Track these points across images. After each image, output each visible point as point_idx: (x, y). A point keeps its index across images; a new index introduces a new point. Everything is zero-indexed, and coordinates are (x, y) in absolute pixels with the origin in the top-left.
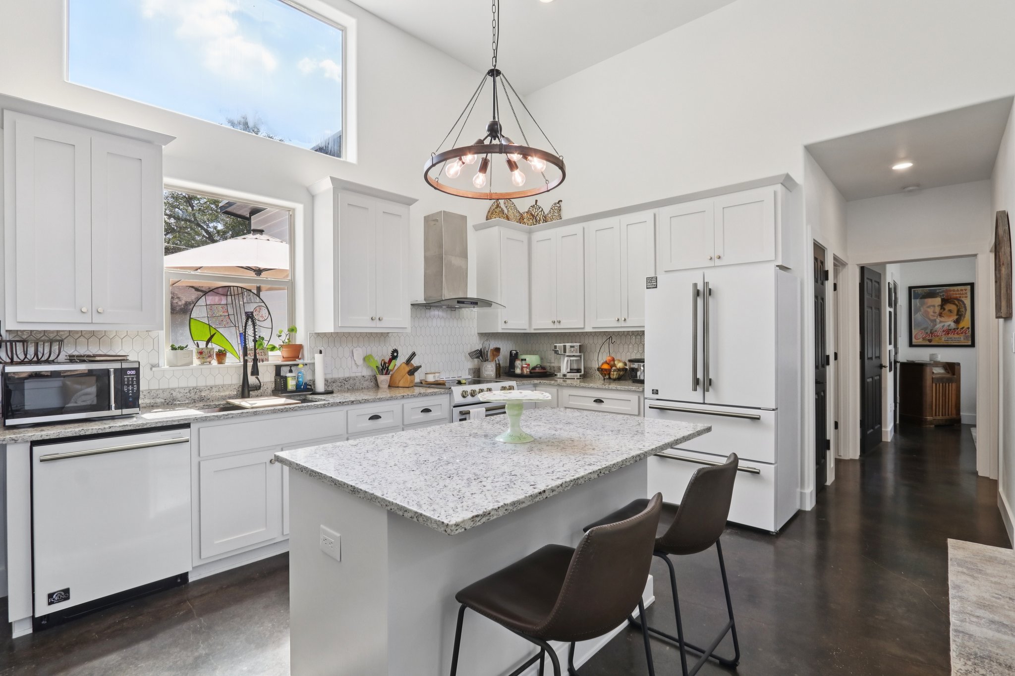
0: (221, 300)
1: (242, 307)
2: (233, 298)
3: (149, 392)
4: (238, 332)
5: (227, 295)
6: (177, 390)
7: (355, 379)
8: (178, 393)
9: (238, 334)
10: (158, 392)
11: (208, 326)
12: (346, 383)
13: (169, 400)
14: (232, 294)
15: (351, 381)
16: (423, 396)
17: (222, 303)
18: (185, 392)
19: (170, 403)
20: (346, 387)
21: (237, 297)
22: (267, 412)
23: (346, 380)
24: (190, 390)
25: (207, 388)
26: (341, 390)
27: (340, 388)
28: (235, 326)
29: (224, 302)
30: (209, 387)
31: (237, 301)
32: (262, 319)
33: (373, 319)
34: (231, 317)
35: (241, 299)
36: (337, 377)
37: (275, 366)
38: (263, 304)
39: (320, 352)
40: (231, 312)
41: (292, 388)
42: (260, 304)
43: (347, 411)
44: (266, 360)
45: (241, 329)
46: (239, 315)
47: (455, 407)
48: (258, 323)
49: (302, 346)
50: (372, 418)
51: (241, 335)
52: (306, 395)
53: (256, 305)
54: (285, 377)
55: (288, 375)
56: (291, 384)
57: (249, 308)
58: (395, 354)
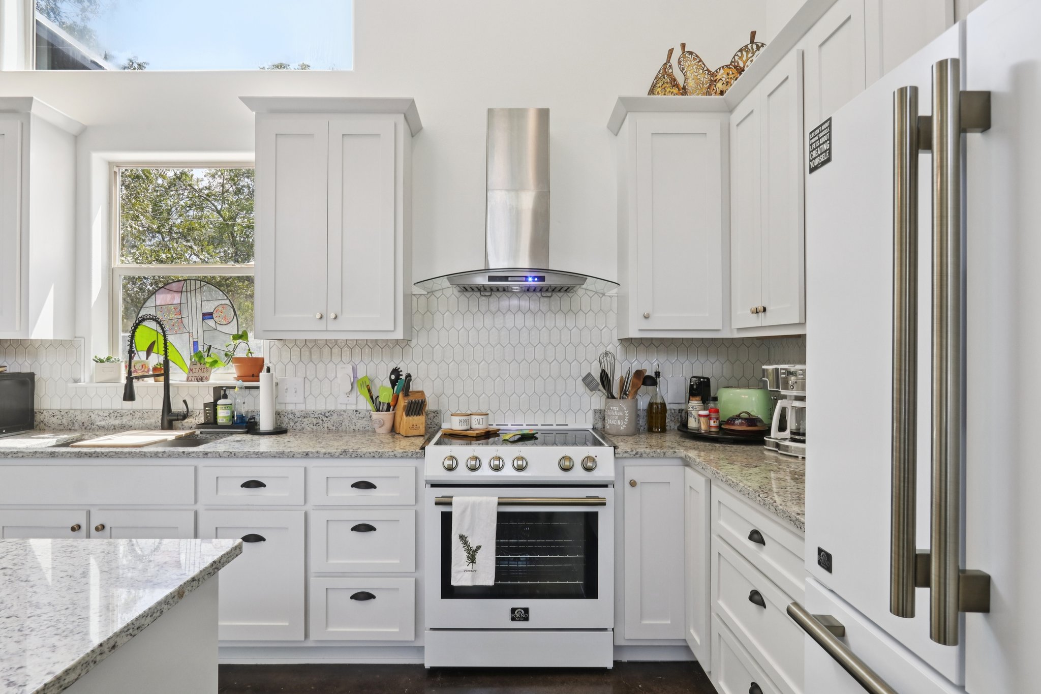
0: (173, 298)
1: (199, 306)
2: (189, 295)
3: (67, 413)
4: (191, 340)
5: (182, 292)
6: (96, 412)
7: (341, 415)
8: (97, 417)
9: (192, 343)
10: (76, 413)
11: (156, 333)
12: (325, 419)
13: (88, 424)
14: (189, 289)
15: (335, 417)
16: (351, 456)
17: (175, 302)
18: (105, 415)
19: (88, 428)
20: (326, 427)
21: (193, 293)
22: (69, 455)
23: (327, 415)
24: (110, 413)
25: (129, 413)
26: (317, 431)
28: (189, 332)
29: (177, 301)
30: (131, 412)
31: (193, 299)
32: (224, 322)
33: (321, 317)
34: (185, 321)
35: (199, 296)
36: (313, 408)
37: (214, 388)
38: (227, 302)
39: (268, 370)
40: (185, 314)
41: (224, 421)
42: (223, 302)
43: (196, 468)
44: (207, 379)
45: (195, 337)
46: (194, 317)
47: (433, 486)
48: (219, 328)
49: (262, 360)
50: (247, 485)
51: (196, 344)
52: (232, 433)
53: (217, 303)
54: (214, 405)
55: (219, 402)
56: (223, 415)
57: (208, 308)
58: (393, 377)
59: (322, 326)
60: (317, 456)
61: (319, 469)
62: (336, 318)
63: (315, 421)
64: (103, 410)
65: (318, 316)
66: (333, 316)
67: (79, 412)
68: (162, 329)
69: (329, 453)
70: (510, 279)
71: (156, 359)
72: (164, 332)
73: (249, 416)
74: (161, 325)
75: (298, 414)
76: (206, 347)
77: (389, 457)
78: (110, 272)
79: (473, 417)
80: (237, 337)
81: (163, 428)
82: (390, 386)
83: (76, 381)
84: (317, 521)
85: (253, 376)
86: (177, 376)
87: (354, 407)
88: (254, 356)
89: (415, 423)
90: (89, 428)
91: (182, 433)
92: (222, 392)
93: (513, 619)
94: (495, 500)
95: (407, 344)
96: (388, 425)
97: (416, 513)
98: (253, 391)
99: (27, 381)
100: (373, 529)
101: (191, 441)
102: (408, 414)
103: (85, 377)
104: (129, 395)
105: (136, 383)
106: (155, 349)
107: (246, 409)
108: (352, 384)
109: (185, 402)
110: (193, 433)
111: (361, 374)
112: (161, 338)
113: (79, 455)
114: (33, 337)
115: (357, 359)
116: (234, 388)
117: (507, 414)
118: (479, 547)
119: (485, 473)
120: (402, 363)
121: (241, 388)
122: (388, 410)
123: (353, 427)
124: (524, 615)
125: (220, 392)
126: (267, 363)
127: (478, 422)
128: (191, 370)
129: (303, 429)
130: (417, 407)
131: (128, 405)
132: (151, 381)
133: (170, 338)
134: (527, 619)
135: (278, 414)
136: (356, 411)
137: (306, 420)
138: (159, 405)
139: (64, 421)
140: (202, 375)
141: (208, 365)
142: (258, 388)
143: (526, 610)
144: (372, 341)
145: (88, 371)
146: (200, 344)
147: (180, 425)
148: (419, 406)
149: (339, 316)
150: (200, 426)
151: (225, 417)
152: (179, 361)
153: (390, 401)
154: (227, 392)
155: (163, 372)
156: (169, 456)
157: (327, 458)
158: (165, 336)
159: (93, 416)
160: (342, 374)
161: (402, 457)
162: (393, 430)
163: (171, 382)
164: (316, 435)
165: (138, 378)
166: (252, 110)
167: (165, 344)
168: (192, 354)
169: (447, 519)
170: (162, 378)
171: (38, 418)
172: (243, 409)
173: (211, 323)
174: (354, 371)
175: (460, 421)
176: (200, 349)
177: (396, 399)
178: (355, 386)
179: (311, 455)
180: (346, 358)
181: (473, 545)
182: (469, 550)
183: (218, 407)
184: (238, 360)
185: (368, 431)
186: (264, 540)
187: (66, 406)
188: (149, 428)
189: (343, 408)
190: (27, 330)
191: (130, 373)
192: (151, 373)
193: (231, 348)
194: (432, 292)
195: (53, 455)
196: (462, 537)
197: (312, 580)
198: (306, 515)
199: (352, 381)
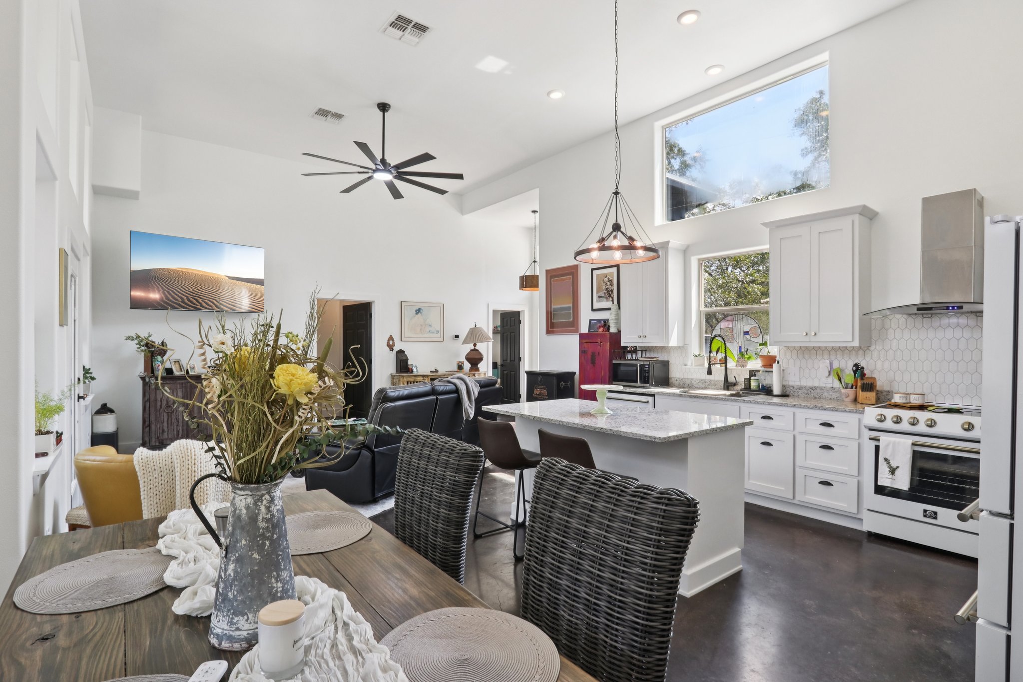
0: (729, 324)
1: (742, 328)
2: (737, 322)
4: (738, 346)
5: (733, 321)
6: (694, 380)
7: (822, 389)
11: (721, 343)
12: (812, 391)
13: (690, 385)
14: (736, 319)
15: (818, 391)
16: (819, 409)
20: (812, 395)
21: (739, 321)
22: (687, 396)
23: (813, 388)
24: (701, 380)
25: (709, 380)
26: (807, 397)
27: (806, 395)
28: (737, 342)
29: (731, 326)
31: (739, 324)
32: (755, 336)
33: (807, 334)
34: (735, 336)
35: (742, 323)
36: (805, 385)
37: (750, 371)
38: (757, 325)
39: (778, 362)
40: (735, 332)
41: (754, 388)
42: (754, 325)
43: (740, 407)
44: (746, 366)
45: (740, 344)
46: (740, 335)
47: (870, 429)
48: (752, 339)
49: (776, 357)
50: (764, 417)
51: (740, 348)
52: (758, 394)
53: (751, 326)
54: (749, 379)
55: (752, 378)
56: (753, 385)
57: (746, 329)
58: (854, 368)
59: (807, 339)
60: (800, 407)
61: (801, 414)
62: (815, 334)
63: (806, 392)
64: (698, 379)
65: (805, 334)
66: (813, 334)
67: (687, 380)
68: (724, 340)
69: (807, 406)
70: (933, 309)
71: (721, 356)
72: (725, 342)
73: (768, 386)
74: (723, 339)
75: (795, 387)
76: (745, 350)
77: (842, 411)
78: (699, 312)
79: (912, 396)
80: (761, 344)
81: (724, 389)
82: (852, 373)
83: (686, 365)
84: (800, 440)
85: (770, 365)
86: (731, 364)
87: (831, 386)
88: (771, 354)
89: (868, 396)
90: (691, 387)
91: (734, 392)
92: (754, 373)
93: (925, 516)
94: (910, 442)
95: (868, 349)
96: (852, 396)
97: (859, 444)
98: (770, 374)
99: (666, 364)
100: (833, 449)
101: (737, 395)
102: (863, 391)
103: (689, 363)
104: (710, 372)
105: (713, 367)
106: (720, 351)
107: (766, 383)
108: (829, 372)
109: (735, 377)
110: (739, 393)
111: (835, 366)
112: (723, 345)
113: (691, 397)
114: (670, 345)
115: (833, 358)
116: (759, 371)
117: (946, 397)
118: (898, 467)
119: (905, 426)
120: (864, 361)
121: (763, 371)
122: (852, 387)
123: (830, 397)
124: (935, 515)
125: (753, 373)
126: (777, 359)
127: (915, 399)
128: (738, 361)
129: (799, 395)
130: (869, 386)
131: (709, 377)
132: (718, 366)
133: (727, 345)
134: (936, 518)
135: (784, 387)
136: (832, 388)
137: (800, 391)
138: (722, 378)
139: (681, 384)
140: (743, 364)
141: (746, 359)
142: (772, 372)
143: (935, 513)
144: (843, 347)
145: (691, 361)
146: (743, 348)
147: (732, 389)
148: (870, 386)
149: (818, 334)
150: (741, 390)
151: (755, 386)
152: (732, 357)
153: (853, 383)
154: (756, 374)
155: (724, 361)
156: (728, 400)
157: (806, 408)
158: (725, 344)
159: (693, 382)
160: (823, 365)
161: (850, 412)
162: (855, 400)
163: (728, 367)
164: (806, 399)
165: (713, 364)
166: (767, 228)
167: (725, 348)
168: (739, 353)
169: (877, 448)
170: (724, 365)
171: (670, 381)
172: (765, 383)
173: (748, 337)
174: (831, 364)
175: (900, 397)
176: (743, 350)
177: (856, 381)
178: (832, 373)
179: (797, 406)
180: (826, 356)
181: (894, 465)
182: (890, 467)
183: (751, 381)
184: (762, 357)
185: (840, 400)
186: (772, 445)
187: (681, 376)
188: (718, 389)
189: (824, 385)
190: (668, 342)
191: (710, 362)
192: (718, 362)
193: (759, 350)
194: (886, 316)
195: (681, 395)
196: (886, 460)
197: (797, 469)
198: (794, 437)
199: (829, 370)
